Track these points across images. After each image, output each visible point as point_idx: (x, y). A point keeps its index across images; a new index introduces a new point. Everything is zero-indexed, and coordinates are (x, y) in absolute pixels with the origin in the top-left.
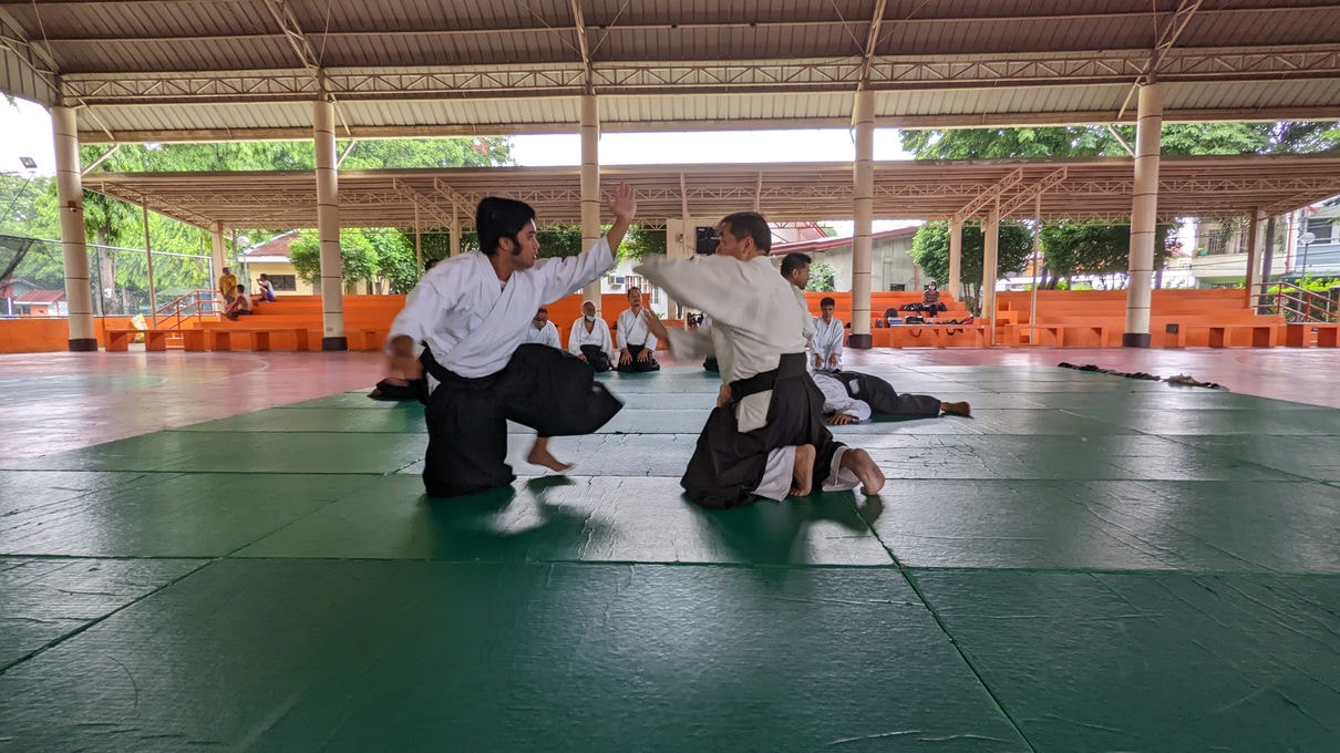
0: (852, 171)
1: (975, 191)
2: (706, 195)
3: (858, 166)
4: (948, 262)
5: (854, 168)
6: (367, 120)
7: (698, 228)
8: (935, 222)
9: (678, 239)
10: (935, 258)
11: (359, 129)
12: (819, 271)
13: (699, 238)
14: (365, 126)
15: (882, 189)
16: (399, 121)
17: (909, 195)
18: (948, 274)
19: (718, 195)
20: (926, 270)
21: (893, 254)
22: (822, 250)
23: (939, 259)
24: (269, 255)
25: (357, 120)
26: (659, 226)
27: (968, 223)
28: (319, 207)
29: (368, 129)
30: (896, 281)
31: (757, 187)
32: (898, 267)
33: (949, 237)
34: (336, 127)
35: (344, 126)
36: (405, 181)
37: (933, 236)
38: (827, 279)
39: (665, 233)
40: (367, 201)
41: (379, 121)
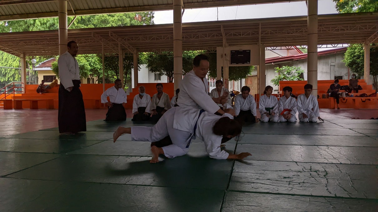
0: (307, 20)
1: (375, 28)
2: (235, 35)
3: (310, 19)
4: (363, 65)
6: (82, 8)
7: (232, 51)
8: (355, 45)
9: (222, 56)
10: (356, 63)
11: (79, 11)
12: (295, 70)
13: (232, 56)
14: (81, 10)
15: (323, 29)
16: (95, 7)
17: (339, 31)
18: (364, 71)
19: (240, 35)
20: (352, 69)
21: (335, 61)
22: (296, 60)
23: (358, 64)
24: (46, 67)
25: (78, 8)
26: (213, 51)
27: (373, 45)
28: (59, 46)
29: (82, 11)
30: (337, 75)
31: (259, 30)
32: (338, 67)
33: (363, 53)
34: (68, 11)
35: (72, 10)
36: (97, 33)
37: (355, 53)
38: (299, 74)
39: (216, 54)
40: (82, 43)
41: (87, 7)
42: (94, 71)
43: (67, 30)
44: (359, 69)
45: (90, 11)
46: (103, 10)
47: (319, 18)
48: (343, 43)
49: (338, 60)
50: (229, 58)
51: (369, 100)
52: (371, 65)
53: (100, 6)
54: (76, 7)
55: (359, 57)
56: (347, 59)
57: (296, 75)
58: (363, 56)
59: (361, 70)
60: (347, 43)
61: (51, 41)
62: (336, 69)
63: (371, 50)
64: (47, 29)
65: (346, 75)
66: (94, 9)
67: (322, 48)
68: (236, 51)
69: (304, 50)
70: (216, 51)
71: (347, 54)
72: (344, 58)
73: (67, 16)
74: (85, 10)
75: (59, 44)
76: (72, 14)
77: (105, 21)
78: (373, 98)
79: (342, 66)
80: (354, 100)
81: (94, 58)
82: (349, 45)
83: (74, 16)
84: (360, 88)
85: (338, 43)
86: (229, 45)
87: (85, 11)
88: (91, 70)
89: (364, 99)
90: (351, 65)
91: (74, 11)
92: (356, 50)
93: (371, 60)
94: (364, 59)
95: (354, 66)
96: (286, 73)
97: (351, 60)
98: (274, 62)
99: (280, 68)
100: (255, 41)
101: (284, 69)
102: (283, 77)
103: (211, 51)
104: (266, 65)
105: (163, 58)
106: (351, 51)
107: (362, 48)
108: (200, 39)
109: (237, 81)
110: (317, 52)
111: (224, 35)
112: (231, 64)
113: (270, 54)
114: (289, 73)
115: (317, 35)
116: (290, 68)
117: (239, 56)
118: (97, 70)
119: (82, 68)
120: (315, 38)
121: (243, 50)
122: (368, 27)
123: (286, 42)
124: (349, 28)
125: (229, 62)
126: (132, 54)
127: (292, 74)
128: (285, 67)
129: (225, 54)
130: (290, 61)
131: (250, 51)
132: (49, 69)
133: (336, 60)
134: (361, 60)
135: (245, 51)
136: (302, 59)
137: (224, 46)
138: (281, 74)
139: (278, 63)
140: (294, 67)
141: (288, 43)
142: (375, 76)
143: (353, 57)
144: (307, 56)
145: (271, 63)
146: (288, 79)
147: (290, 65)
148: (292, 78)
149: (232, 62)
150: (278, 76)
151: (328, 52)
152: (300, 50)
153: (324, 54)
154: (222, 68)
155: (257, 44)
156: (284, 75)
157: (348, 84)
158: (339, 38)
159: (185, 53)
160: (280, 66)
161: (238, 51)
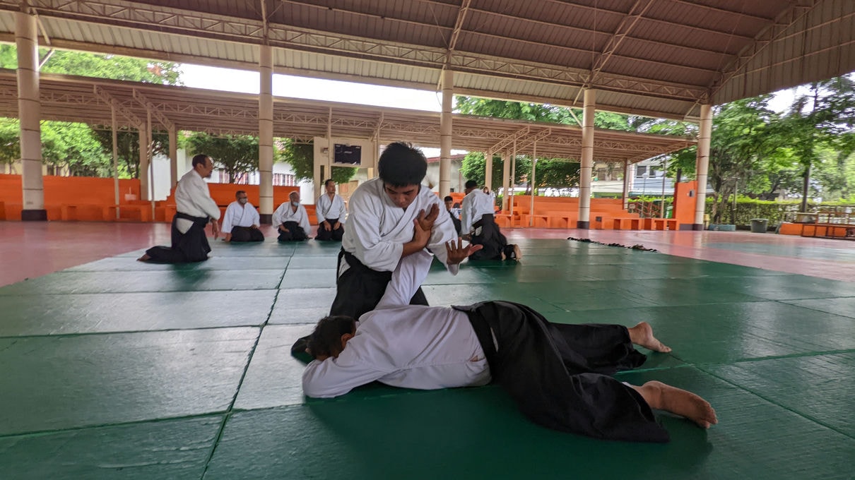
2: (345, 123)
4: (484, 177)
6: (68, 36)
7: (336, 145)
9: (321, 150)
11: (60, 41)
13: (336, 151)
14: (64, 39)
16: (100, 41)
25: (58, 34)
26: (309, 141)
27: (495, 155)
28: (20, 101)
29: (68, 42)
33: (485, 162)
34: (39, 36)
35: (45, 38)
36: (105, 88)
37: (475, 161)
39: (312, 146)
40: (65, 101)
41: (79, 38)
43: (37, 74)
45: (86, 45)
46: (117, 48)
50: (331, 153)
53: (110, 42)
54: (52, 31)
55: (479, 166)
58: (484, 166)
60: (466, 149)
63: (493, 159)
66: (95, 43)
68: (341, 145)
70: (312, 142)
71: (466, 162)
72: (462, 167)
73: (37, 47)
74: (75, 40)
75: (19, 97)
76: (45, 44)
83: (48, 49)
86: (335, 136)
87: (76, 43)
91: (49, 39)
92: (476, 159)
93: (493, 171)
94: (485, 169)
97: (470, 170)
103: (306, 141)
106: (471, 159)
107: (484, 156)
111: (330, 121)
112: (335, 162)
115: (450, 137)
117: (345, 152)
121: (351, 146)
122: (496, 134)
125: (331, 160)
129: (327, 148)
131: (360, 147)
134: (482, 170)
135: (353, 147)
143: (472, 167)
149: (337, 159)
154: (322, 166)
161: (345, 146)
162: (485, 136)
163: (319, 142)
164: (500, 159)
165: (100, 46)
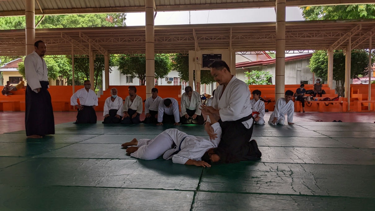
1: (338, 35)
2: (207, 39)
3: (278, 24)
4: (327, 71)
5: (276, 25)
6: (51, 7)
7: (203, 55)
8: (320, 51)
9: (194, 60)
10: (321, 69)
11: (47, 11)
12: (264, 75)
13: (203, 60)
14: (49, 9)
15: (290, 35)
16: (65, 7)
17: (305, 38)
18: (327, 76)
19: (212, 39)
20: (317, 75)
21: (301, 67)
22: (265, 64)
23: (322, 69)
24: (11, 68)
25: (46, 6)
26: (186, 54)
27: (337, 51)
28: (26, 46)
30: (303, 80)
31: (230, 35)
32: (304, 72)
33: (327, 59)
34: (36, 10)
35: (40, 9)
36: (67, 33)
37: (319, 59)
38: (268, 79)
39: (188, 57)
40: (51, 43)
41: (56, 7)
42: (64, 72)
43: (34, 30)
44: (323, 75)
45: (59, 10)
46: (73, 10)
47: (286, 25)
48: (308, 49)
49: (304, 66)
50: (200, 62)
51: (332, 104)
52: (334, 70)
53: (69, 6)
54: (44, 6)
55: (323, 63)
56: (312, 64)
57: (265, 79)
58: (327, 62)
59: (324, 75)
60: (313, 49)
61: (17, 41)
62: (302, 74)
63: (334, 56)
64: (13, 28)
65: (311, 80)
66: (63, 9)
67: (289, 54)
68: (207, 55)
69: (273, 55)
70: (188, 55)
71: (312, 60)
72: (309, 64)
73: (34, 15)
74: (54, 9)
75: (26, 43)
76: (40, 13)
77: (75, 22)
78: (336, 102)
79: (307, 71)
80: (318, 104)
81: (63, 59)
82: (314, 51)
83: (41, 15)
84: (323, 92)
85: (304, 49)
86: (201, 49)
88: (60, 72)
89: (327, 102)
90: (316, 70)
91: (42, 10)
92: (321, 56)
93: (334, 66)
94: (327, 64)
95: (318, 72)
96: (255, 77)
97: (316, 66)
98: (244, 67)
99: (249, 72)
100: (226, 45)
101: (253, 73)
102: (252, 81)
103: (184, 54)
104: (236, 69)
105: (135, 60)
106: (316, 57)
107: (326, 54)
108: (172, 42)
109: (208, 84)
110: (284, 57)
111: (196, 39)
112: (203, 67)
113: (241, 58)
114: (258, 78)
115: (285, 41)
116: (260, 72)
117: (210, 59)
118: (66, 72)
119: (51, 69)
120: (283, 43)
121: (214, 54)
122: (332, 34)
123: (255, 48)
124: (314, 35)
125: (200, 66)
126: (103, 56)
127: (261, 78)
128: (254, 71)
129: (197, 58)
130: (259, 66)
131: (221, 55)
132: (15, 70)
133: (303, 66)
134: (325, 66)
135: (216, 55)
136: (270, 64)
137: (196, 49)
138: (250, 78)
139: (248, 67)
140: (263, 71)
141: (257, 49)
142: (337, 81)
143: (318, 63)
144: (275, 61)
145: (242, 67)
146: (257, 83)
147: (259, 70)
148: (261, 82)
149: (204, 65)
150: (248, 80)
151: (295, 58)
152: (269, 55)
153: (290, 59)
154: (194, 71)
155: (228, 48)
156: (253, 79)
157: (313, 89)
158: (305, 44)
159: (157, 56)
160: (250, 71)
161: (210, 55)
162: (321, 36)
163: (191, 54)
164: (342, 54)
165: (65, 10)
